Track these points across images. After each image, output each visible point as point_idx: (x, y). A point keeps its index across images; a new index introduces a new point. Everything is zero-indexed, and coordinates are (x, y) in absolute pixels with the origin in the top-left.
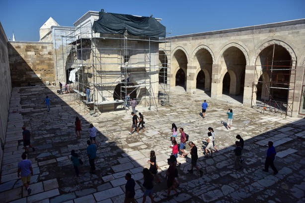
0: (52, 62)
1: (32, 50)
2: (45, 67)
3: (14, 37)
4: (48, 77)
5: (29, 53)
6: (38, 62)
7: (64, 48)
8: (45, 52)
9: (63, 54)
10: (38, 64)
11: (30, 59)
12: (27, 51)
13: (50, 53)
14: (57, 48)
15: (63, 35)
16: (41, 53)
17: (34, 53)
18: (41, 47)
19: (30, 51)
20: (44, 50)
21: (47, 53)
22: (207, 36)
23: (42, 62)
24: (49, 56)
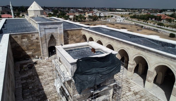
0: (39, 44)
1: (26, 38)
2: (35, 47)
3: (10, 3)
4: (37, 53)
5: (24, 40)
6: (30, 45)
7: (46, 36)
8: (34, 38)
9: (46, 40)
10: (30, 46)
11: (24, 44)
12: (22, 38)
13: (37, 39)
14: (42, 36)
15: (45, 27)
16: (31, 39)
17: (26, 40)
18: (31, 35)
19: (24, 38)
20: (33, 37)
21: (35, 38)
22: (146, 51)
23: (32, 45)
24: (37, 40)
